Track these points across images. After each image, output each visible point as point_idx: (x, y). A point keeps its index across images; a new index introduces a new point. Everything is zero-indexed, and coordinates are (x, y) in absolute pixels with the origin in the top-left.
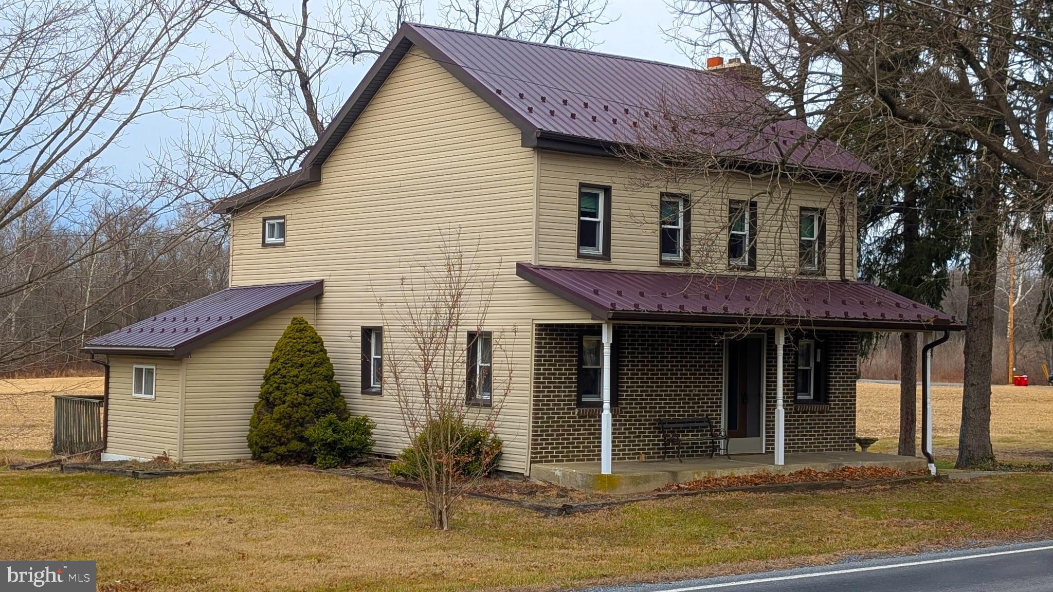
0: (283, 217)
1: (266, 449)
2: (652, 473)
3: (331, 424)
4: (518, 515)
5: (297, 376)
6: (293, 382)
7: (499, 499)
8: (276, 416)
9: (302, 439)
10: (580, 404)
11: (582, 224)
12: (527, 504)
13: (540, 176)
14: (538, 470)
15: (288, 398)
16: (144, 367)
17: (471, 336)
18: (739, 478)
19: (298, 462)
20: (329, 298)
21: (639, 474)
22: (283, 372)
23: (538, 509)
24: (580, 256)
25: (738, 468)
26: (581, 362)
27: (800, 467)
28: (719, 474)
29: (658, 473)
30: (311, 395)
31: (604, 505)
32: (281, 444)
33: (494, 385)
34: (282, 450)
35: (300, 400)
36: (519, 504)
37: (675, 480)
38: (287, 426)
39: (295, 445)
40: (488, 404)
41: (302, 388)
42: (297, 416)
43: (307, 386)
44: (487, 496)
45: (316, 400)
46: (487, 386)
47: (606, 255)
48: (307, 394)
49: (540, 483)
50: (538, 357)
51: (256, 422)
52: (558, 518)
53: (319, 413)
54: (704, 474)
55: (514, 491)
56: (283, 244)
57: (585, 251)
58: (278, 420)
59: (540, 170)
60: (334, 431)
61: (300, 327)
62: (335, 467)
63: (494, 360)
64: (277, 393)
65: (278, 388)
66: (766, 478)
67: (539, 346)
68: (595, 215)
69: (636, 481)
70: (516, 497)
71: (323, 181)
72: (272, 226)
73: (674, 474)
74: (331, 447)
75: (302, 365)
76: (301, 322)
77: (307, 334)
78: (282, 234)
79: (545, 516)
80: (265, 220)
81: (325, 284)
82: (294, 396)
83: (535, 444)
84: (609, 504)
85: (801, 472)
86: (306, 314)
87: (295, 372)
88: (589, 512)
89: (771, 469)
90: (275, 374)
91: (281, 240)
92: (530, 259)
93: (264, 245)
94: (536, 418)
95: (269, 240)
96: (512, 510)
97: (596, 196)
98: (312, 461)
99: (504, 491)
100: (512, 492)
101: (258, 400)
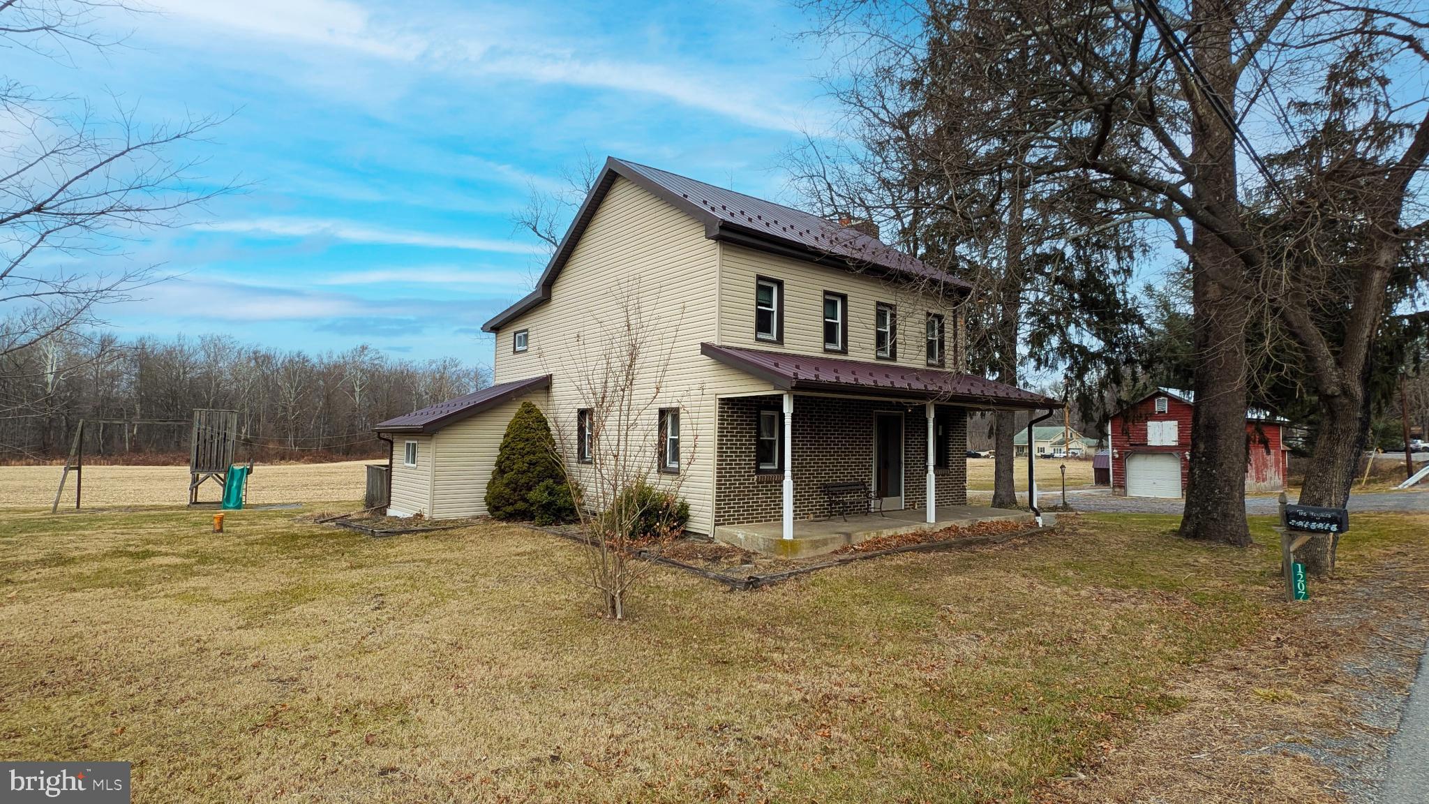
0: (526, 330)
1: (497, 509)
2: (829, 536)
3: (547, 488)
4: (703, 590)
5: (523, 449)
6: (520, 454)
7: (684, 567)
8: (505, 481)
9: (525, 500)
10: (758, 471)
11: (759, 312)
12: (712, 575)
13: (722, 265)
14: (722, 532)
15: (515, 467)
16: (411, 442)
17: (662, 412)
18: (901, 536)
19: (523, 520)
20: (556, 388)
21: (818, 538)
22: (513, 445)
23: (724, 581)
24: (758, 340)
25: (900, 526)
26: (759, 434)
27: (948, 524)
28: (886, 533)
29: (834, 536)
30: (534, 464)
31: (790, 574)
32: (509, 505)
33: (682, 456)
34: (509, 509)
35: (525, 468)
36: (703, 573)
37: (849, 542)
38: (515, 490)
39: (520, 505)
40: (676, 472)
41: (527, 459)
42: (522, 481)
43: (532, 457)
44: (673, 563)
45: (539, 468)
46: (676, 456)
47: (780, 340)
48: (530, 464)
49: (724, 545)
50: (721, 429)
51: (491, 484)
52: (743, 593)
53: (541, 479)
54: (873, 534)
55: (700, 556)
56: (526, 351)
57: (761, 336)
58: (507, 485)
59: (722, 260)
60: (550, 494)
61: (529, 410)
62: (551, 524)
63: (681, 433)
64: (508, 462)
65: (508, 458)
66: (924, 535)
67: (722, 419)
68: (770, 306)
69: (815, 544)
70: (701, 564)
71: (553, 298)
72: (520, 337)
73: (848, 536)
74: (546, 507)
75: (527, 440)
76: (529, 405)
77: (533, 415)
78: (526, 343)
79: (731, 591)
80: (515, 334)
81: (554, 377)
82: (520, 464)
83: (718, 509)
84: (796, 574)
85: (949, 529)
86: (538, 402)
87: (521, 445)
88: (777, 585)
89: (926, 527)
90: (506, 447)
91: (525, 348)
92: (714, 340)
93: (515, 352)
94: (719, 485)
95: (518, 348)
96: (696, 581)
97: (770, 290)
98: (532, 518)
99: (690, 557)
100: (697, 558)
101: (494, 468)
